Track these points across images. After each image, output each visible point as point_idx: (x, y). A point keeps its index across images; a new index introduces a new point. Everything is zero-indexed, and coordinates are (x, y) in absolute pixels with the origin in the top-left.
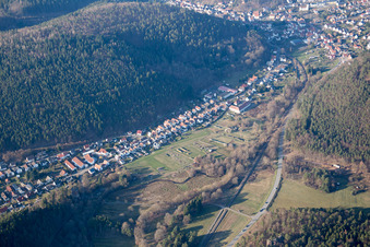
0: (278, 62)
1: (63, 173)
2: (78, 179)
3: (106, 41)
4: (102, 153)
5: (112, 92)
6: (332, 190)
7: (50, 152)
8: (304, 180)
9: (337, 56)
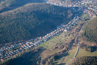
0: (76, 18)
1: (21, 49)
2: (25, 50)
4: (31, 43)
5: (33, 27)
6: (92, 51)
7: (17, 43)
8: (85, 49)
9: (92, 16)
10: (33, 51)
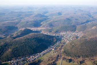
1: (27, 60)
2: (30, 61)
3: (33, 39)
4: (33, 57)
5: (35, 47)
6: (70, 62)
7: (25, 57)
9: (67, 41)
10: (35, 62)
